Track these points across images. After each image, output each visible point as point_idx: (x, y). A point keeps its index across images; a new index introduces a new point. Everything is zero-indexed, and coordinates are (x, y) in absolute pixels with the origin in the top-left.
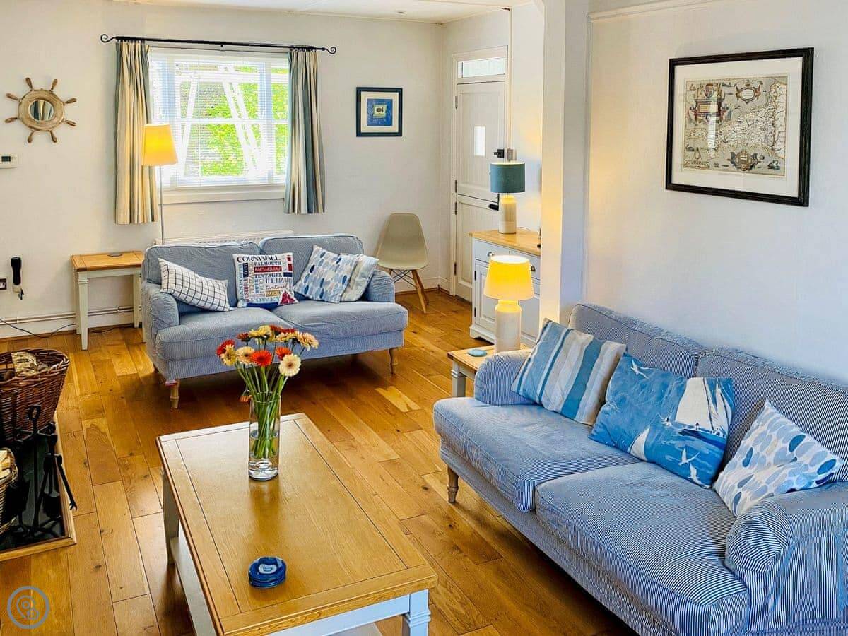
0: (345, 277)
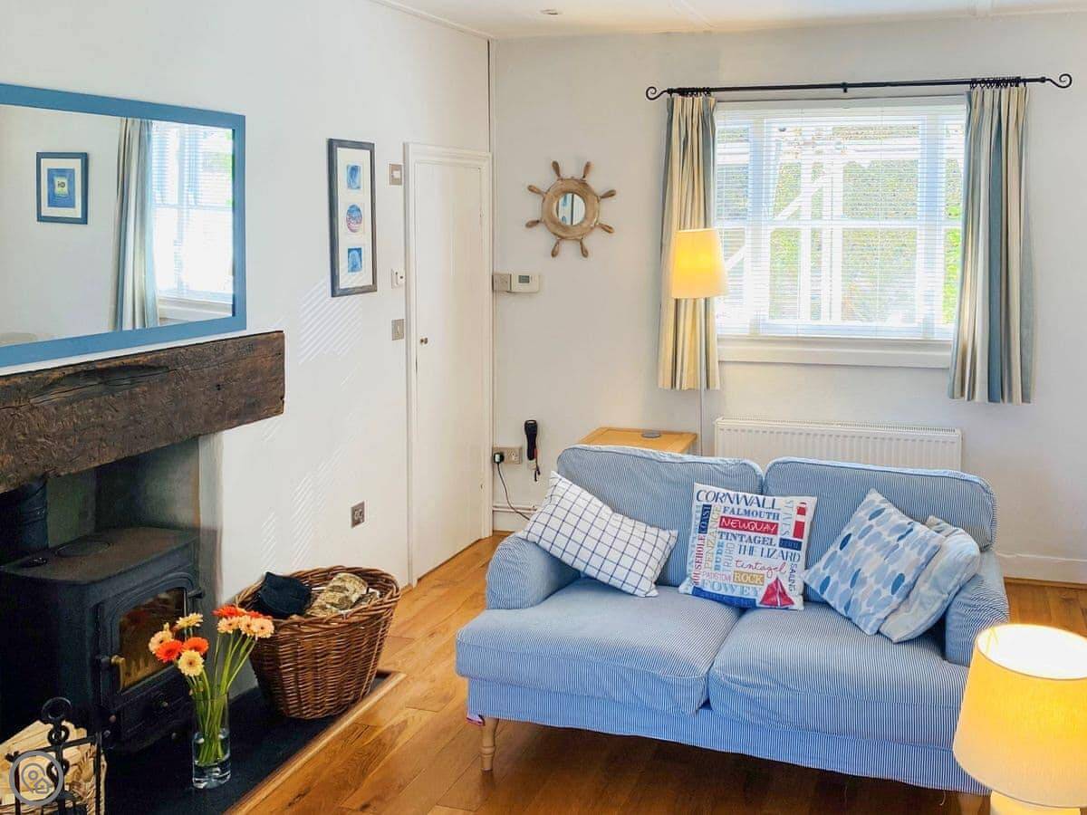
0: (901, 578)
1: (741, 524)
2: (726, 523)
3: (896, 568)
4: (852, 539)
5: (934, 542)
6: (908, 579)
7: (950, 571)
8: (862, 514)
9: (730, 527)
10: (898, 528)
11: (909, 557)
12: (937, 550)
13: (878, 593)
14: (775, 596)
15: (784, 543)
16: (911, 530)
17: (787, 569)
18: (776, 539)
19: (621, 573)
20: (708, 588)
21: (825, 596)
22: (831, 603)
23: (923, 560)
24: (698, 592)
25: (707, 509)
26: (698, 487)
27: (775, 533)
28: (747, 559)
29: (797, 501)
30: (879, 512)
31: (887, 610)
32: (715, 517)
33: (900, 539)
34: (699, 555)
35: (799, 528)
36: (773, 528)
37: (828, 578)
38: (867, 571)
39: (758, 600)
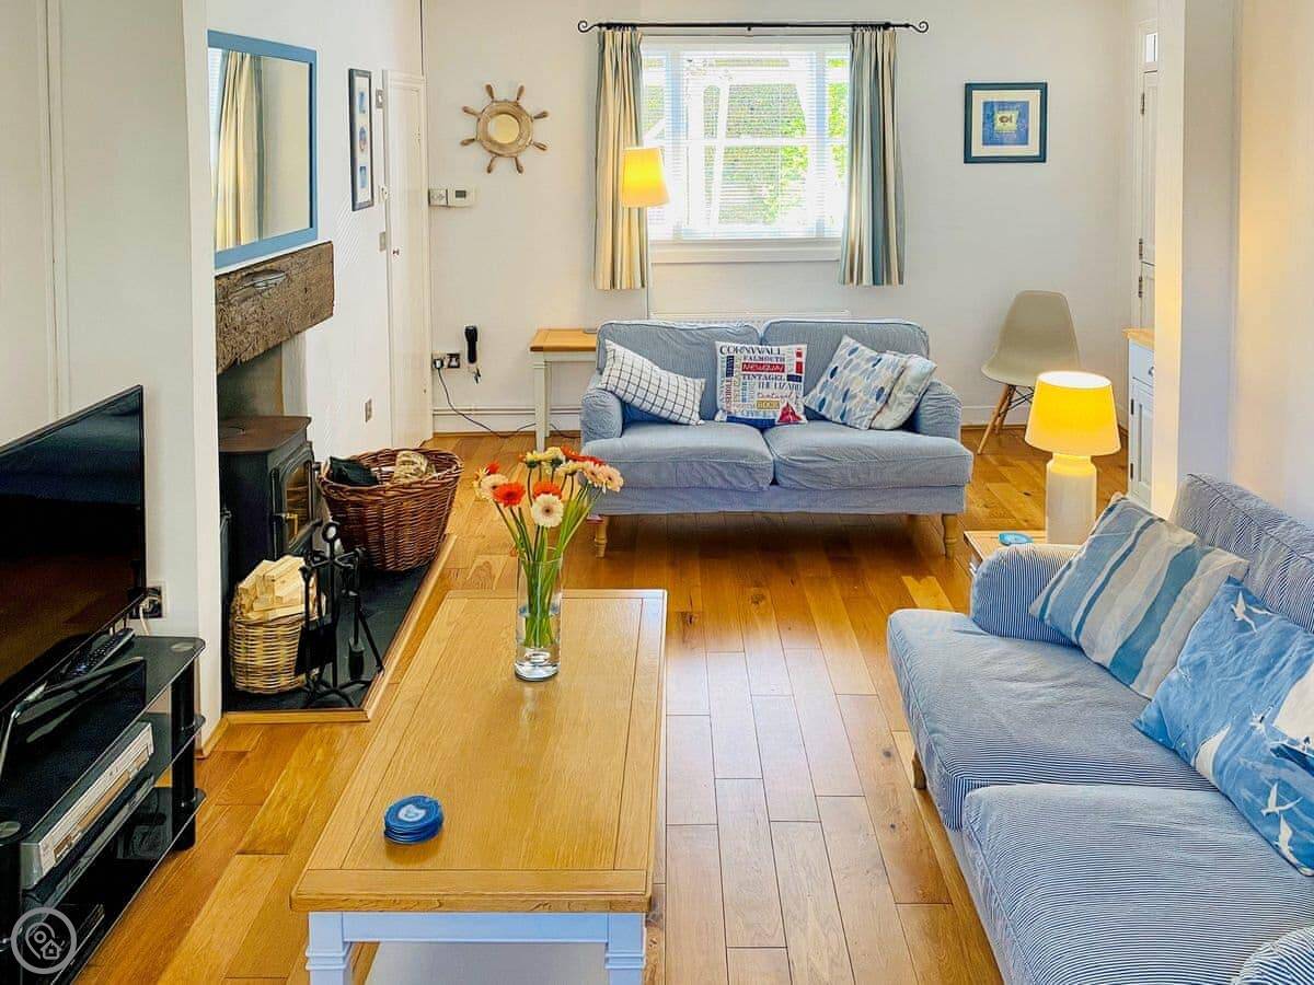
0: (882, 389)
1: (758, 367)
2: (746, 367)
3: (878, 384)
4: (839, 370)
5: (901, 364)
6: (887, 390)
7: (919, 380)
8: (842, 352)
9: (749, 370)
10: (872, 358)
11: (883, 376)
12: (904, 369)
13: (867, 402)
14: (788, 417)
15: (790, 378)
16: (879, 360)
17: (793, 395)
18: (785, 376)
19: (678, 409)
20: (739, 415)
21: (823, 412)
22: (828, 416)
23: (895, 376)
24: (732, 419)
25: (730, 359)
26: (719, 344)
27: (783, 371)
28: (765, 391)
29: (794, 348)
30: (855, 350)
31: (875, 412)
32: (738, 363)
33: (874, 365)
34: (728, 392)
35: (799, 365)
36: (781, 368)
37: (824, 400)
38: (854, 389)
39: (777, 419)
